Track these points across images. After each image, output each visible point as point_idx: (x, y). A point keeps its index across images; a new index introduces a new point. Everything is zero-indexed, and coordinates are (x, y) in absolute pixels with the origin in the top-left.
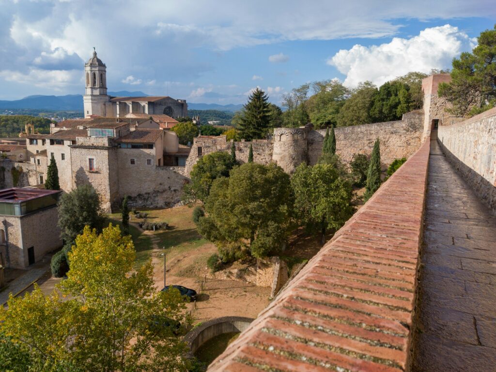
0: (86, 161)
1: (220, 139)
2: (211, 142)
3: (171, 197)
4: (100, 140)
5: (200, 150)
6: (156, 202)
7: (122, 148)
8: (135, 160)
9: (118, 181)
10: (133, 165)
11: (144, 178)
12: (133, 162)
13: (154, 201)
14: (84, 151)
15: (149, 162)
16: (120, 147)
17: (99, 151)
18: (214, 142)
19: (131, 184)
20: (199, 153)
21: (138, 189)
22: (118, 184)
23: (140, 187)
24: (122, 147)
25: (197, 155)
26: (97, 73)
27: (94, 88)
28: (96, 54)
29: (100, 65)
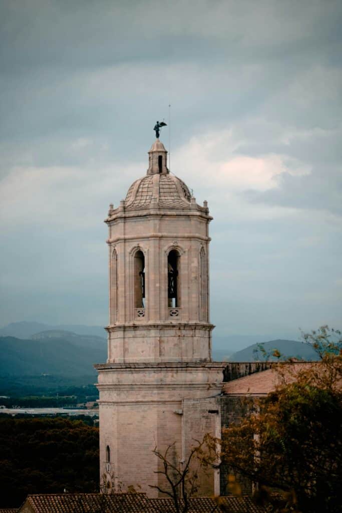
26: (152, 250)
27: (135, 327)
28: (160, 158)
29: (162, 213)
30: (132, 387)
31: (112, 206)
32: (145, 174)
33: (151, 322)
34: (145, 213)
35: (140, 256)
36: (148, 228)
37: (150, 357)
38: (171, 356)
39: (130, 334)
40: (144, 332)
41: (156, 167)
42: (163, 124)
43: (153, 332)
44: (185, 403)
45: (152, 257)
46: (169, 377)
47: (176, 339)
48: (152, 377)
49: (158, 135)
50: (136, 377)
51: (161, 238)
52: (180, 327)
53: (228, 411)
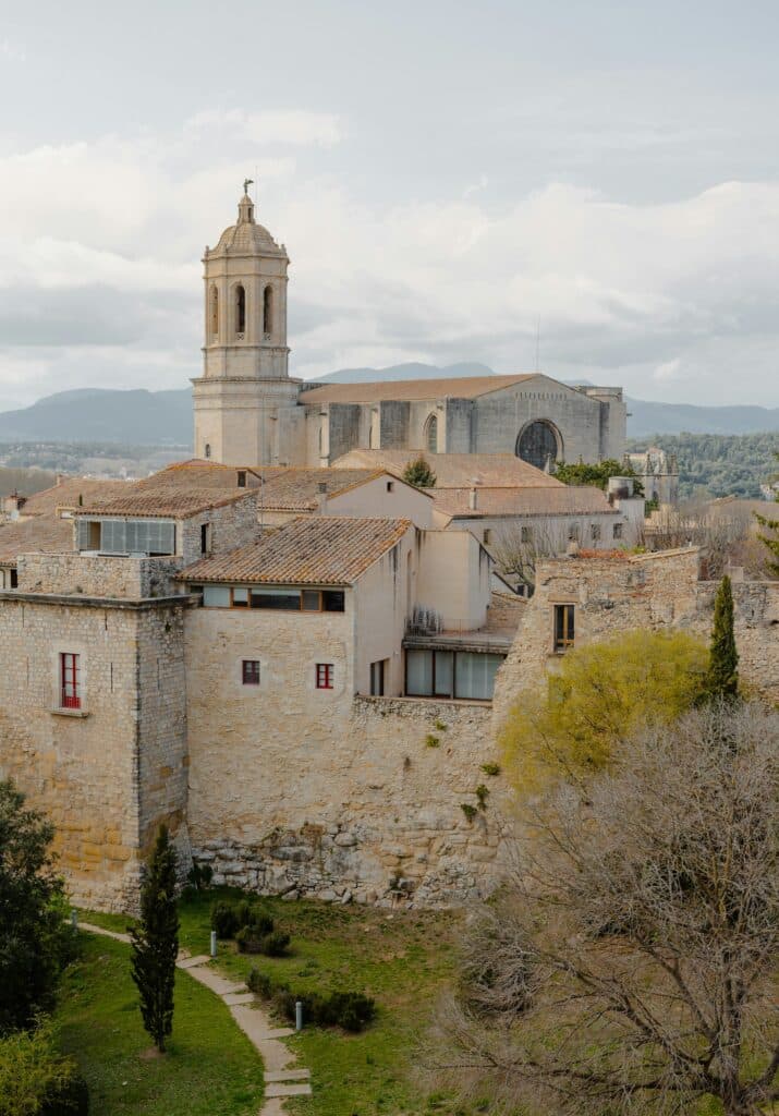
0: (47, 664)
1: (670, 565)
2: (623, 582)
3: (419, 854)
4: (111, 567)
5: (564, 622)
6: (350, 874)
7: (210, 608)
8: (263, 664)
9: (186, 760)
10: (250, 688)
11: (300, 754)
12: (251, 674)
13: (341, 867)
14: (42, 618)
15: (323, 675)
16: (201, 604)
17: (99, 617)
18: (635, 581)
19: (242, 778)
20: (559, 634)
21: (273, 805)
22: (186, 773)
23: (282, 796)
24: (207, 601)
25: (551, 649)
26: (253, 285)
27: (237, 348)
28: (250, 209)
29: (262, 255)
30: (236, 395)
31: (207, 248)
32: (235, 223)
33: (252, 344)
34: (248, 254)
35: (241, 292)
36: (249, 267)
37: (251, 372)
38: (267, 372)
39: (232, 353)
40: (245, 352)
41: (246, 218)
42: (250, 182)
43: (253, 353)
44: (279, 410)
45: (253, 291)
46: (266, 388)
47: (270, 359)
48: (252, 388)
49: (246, 191)
50: (241, 388)
51: (260, 275)
52: (273, 349)
53: (335, 413)
